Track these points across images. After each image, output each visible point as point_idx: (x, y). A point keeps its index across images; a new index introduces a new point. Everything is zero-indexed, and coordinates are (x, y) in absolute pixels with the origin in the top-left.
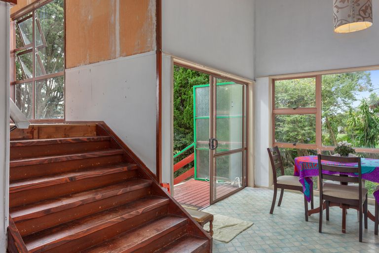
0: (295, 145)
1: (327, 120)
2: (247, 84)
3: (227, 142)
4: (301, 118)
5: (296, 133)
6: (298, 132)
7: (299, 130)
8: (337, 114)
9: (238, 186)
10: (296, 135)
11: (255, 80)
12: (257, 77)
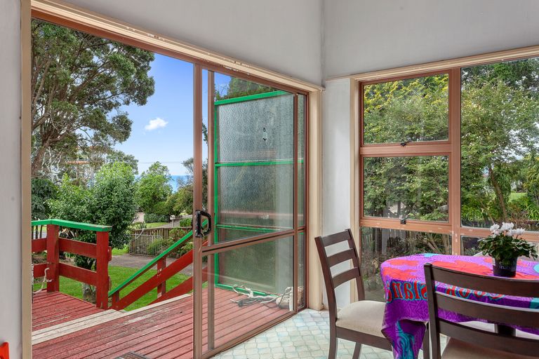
0: (404, 222)
1: (490, 170)
2: (306, 95)
3: (271, 214)
4: (443, 167)
5: (433, 192)
6: (438, 191)
7: (439, 187)
8: (508, 159)
9: (287, 307)
10: (434, 195)
11: (323, 86)
12: (327, 80)
